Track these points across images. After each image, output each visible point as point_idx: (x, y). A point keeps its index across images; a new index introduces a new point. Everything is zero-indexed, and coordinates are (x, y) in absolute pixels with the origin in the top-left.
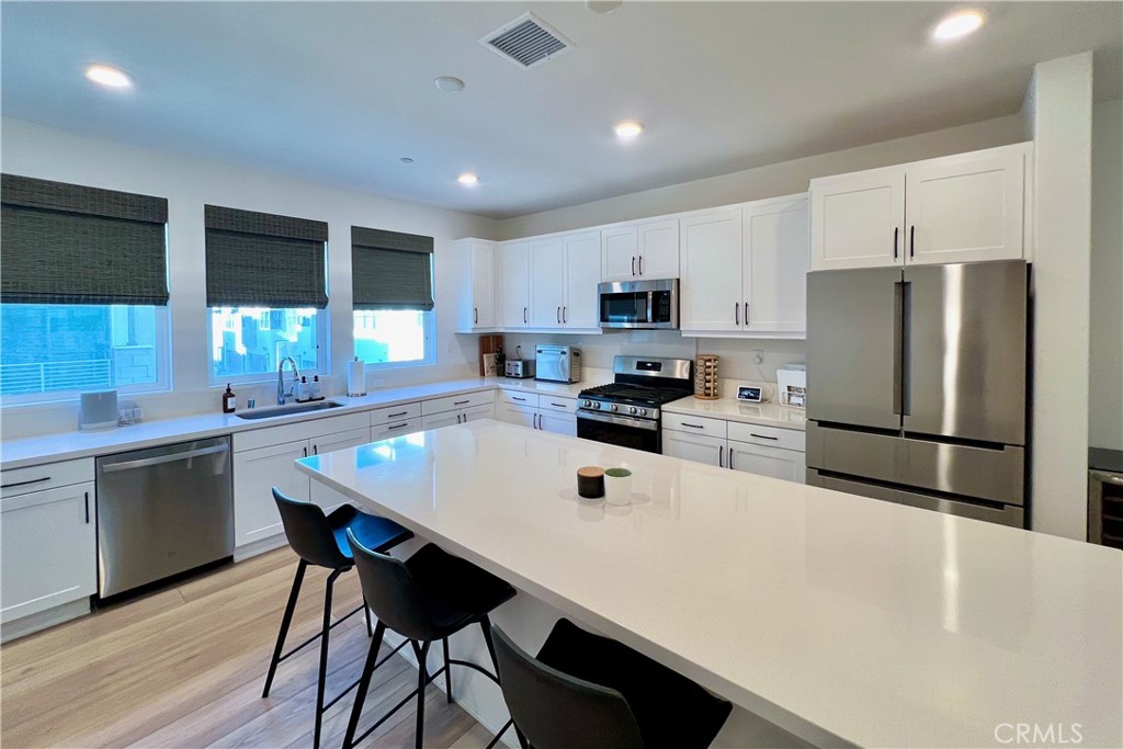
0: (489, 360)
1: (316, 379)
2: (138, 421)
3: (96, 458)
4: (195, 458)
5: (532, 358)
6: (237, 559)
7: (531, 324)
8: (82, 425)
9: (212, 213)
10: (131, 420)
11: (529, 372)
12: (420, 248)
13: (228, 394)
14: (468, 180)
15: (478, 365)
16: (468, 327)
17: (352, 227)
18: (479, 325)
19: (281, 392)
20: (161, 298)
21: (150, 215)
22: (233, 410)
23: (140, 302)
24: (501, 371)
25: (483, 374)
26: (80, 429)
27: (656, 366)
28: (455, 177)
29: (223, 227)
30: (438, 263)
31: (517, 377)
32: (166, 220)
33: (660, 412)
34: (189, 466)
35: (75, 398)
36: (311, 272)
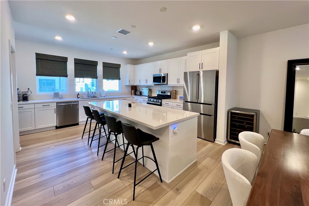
0: (133, 91)
1: (95, 93)
2: (63, 98)
3: (57, 103)
4: (73, 105)
5: (141, 91)
6: (79, 124)
7: (141, 83)
8: (54, 98)
9: (76, 60)
10: (62, 98)
11: (141, 94)
12: (118, 67)
13: (78, 94)
14: (125, 53)
15: (131, 93)
16: (128, 84)
17: (103, 62)
18: (130, 83)
19: (88, 95)
20: (66, 76)
21: (64, 60)
22: (79, 98)
23: (62, 77)
24: (135, 94)
25: (132, 95)
26: (53, 99)
27: (165, 92)
28: (122, 52)
29: (78, 62)
30: (121, 70)
31: (138, 95)
32: (67, 61)
33: (161, 101)
34: (72, 106)
35: (52, 93)
36: (94, 71)
